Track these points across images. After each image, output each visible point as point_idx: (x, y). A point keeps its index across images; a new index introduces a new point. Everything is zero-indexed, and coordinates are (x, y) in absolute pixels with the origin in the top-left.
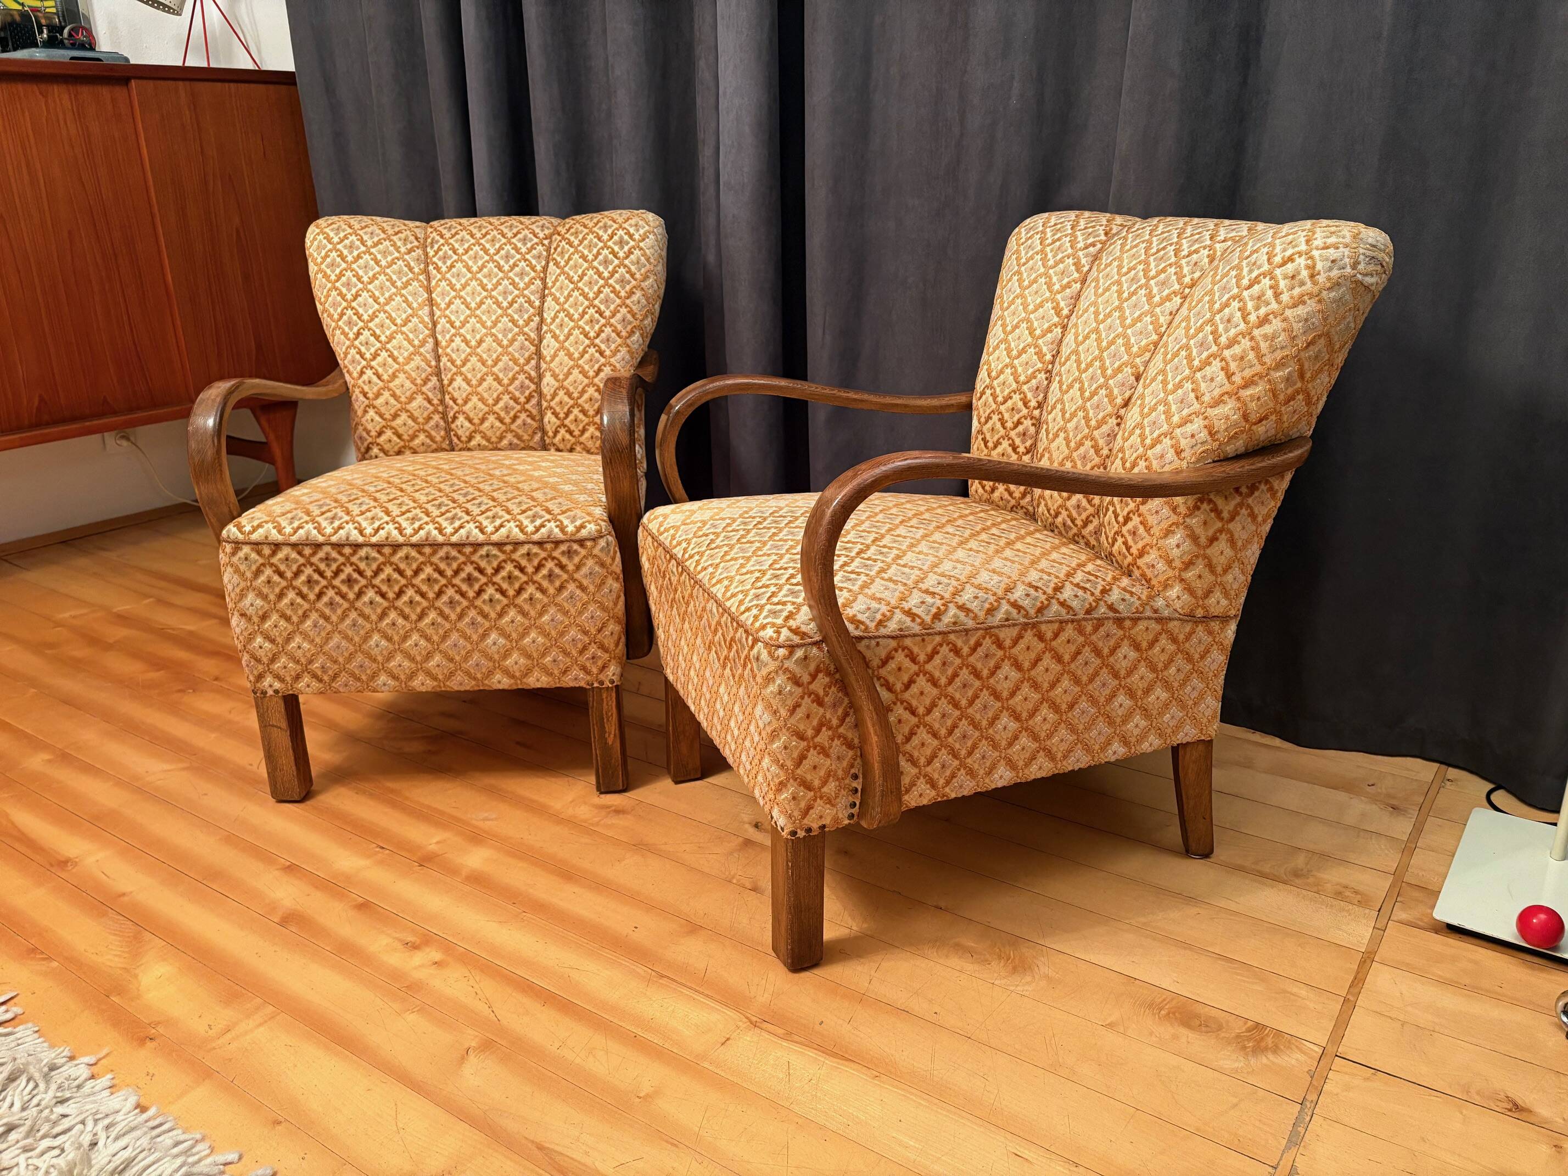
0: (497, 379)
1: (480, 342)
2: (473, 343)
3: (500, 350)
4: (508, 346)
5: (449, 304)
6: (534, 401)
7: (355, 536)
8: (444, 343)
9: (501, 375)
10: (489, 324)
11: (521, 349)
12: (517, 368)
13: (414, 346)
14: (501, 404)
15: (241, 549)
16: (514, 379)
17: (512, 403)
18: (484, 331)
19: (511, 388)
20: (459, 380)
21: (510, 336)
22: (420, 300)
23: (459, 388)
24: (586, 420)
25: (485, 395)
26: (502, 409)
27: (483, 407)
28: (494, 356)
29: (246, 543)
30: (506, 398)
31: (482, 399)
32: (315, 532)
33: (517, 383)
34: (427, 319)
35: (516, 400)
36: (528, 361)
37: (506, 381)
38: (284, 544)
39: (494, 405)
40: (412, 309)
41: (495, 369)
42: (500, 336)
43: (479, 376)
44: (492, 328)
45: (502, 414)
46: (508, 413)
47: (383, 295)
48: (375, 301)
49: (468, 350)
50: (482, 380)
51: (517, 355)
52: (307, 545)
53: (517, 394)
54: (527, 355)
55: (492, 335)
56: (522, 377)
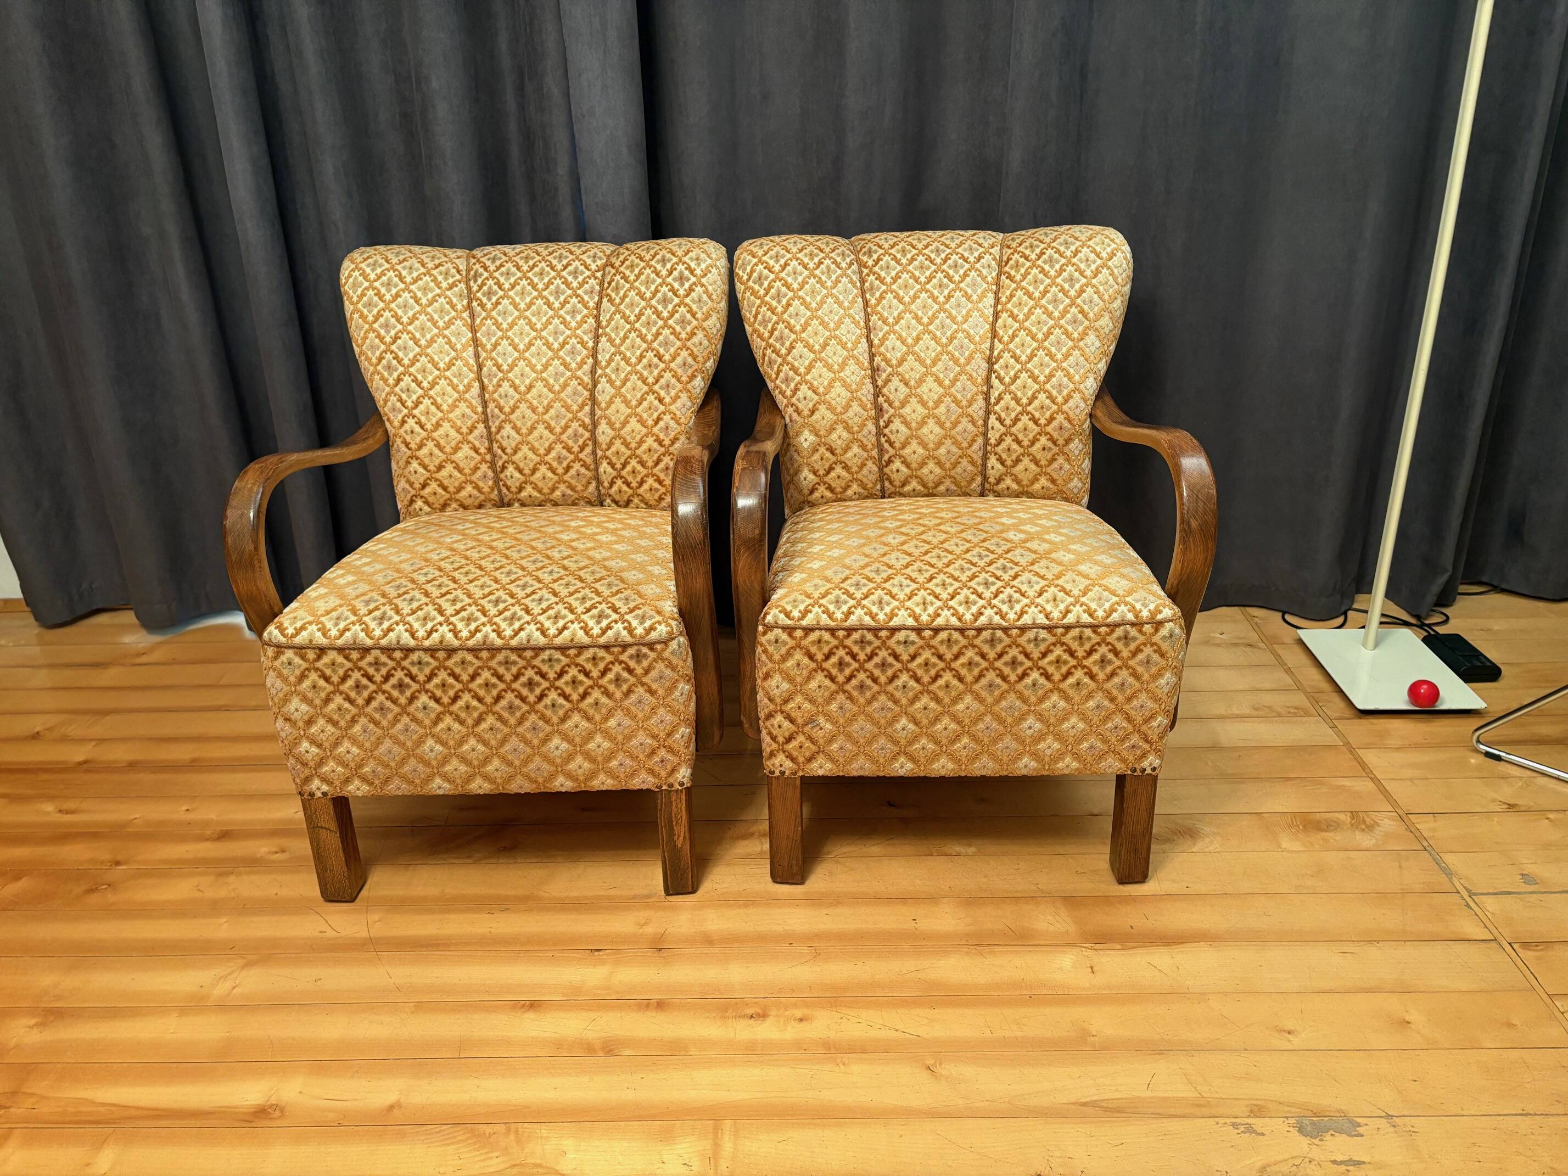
0: (549, 428)
1: (530, 388)
2: (523, 389)
3: (551, 396)
4: (559, 392)
5: (496, 345)
6: (588, 450)
7: (407, 640)
8: (491, 388)
9: (553, 423)
10: (539, 367)
11: (575, 395)
12: (570, 416)
13: (458, 392)
14: (553, 454)
15: (283, 653)
16: (566, 427)
17: (564, 452)
18: (534, 375)
19: (564, 437)
20: (508, 429)
21: (562, 380)
22: (464, 340)
23: (508, 437)
24: (644, 471)
25: (536, 445)
26: (554, 459)
27: (534, 457)
28: (546, 402)
29: (290, 647)
30: (558, 447)
31: (533, 449)
32: (363, 635)
33: (570, 431)
34: (471, 362)
35: (569, 450)
36: (581, 407)
37: (558, 430)
38: (329, 649)
39: (546, 455)
40: (455, 351)
41: (546, 417)
42: (551, 381)
43: (529, 424)
44: (542, 372)
45: (555, 464)
46: (560, 463)
47: (424, 336)
48: (416, 344)
49: (517, 396)
50: (532, 429)
51: (569, 401)
52: (354, 649)
53: (570, 443)
54: (580, 400)
55: (543, 380)
56: (575, 425)
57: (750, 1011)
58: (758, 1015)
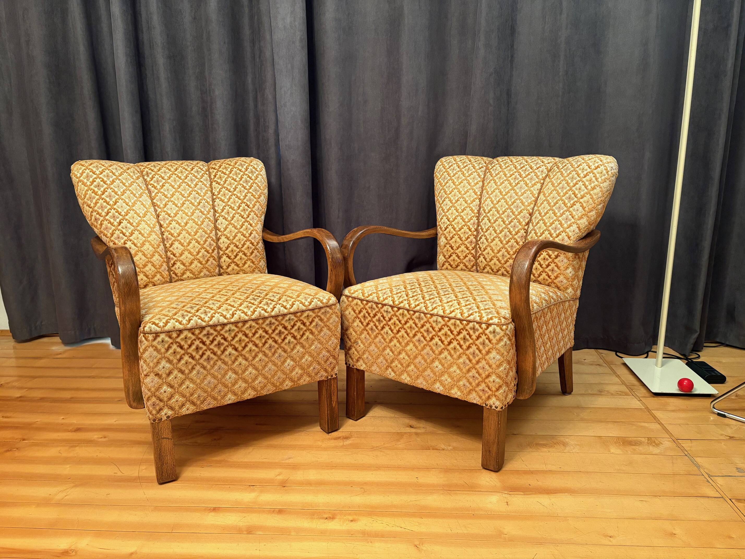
0: (198, 242)
1: (186, 224)
2: (183, 224)
3: (197, 227)
4: (201, 225)
5: (165, 205)
6: (216, 252)
8: (165, 225)
9: (199, 240)
10: (189, 214)
11: (208, 226)
12: (207, 236)
13: (150, 228)
14: (200, 254)
16: (206, 241)
17: (206, 253)
18: (188, 218)
19: (205, 246)
20: (176, 244)
21: (201, 219)
22: (149, 204)
23: (177, 248)
24: (246, 258)
25: (192, 250)
26: (201, 257)
27: (191, 256)
28: (195, 230)
30: (203, 251)
31: (190, 253)
33: (207, 243)
34: (154, 213)
35: (208, 252)
36: (211, 232)
37: (202, 242)
39: (197, 255)
40: (146, 208)
41: (196, 237)
42: (196, 220)
43: (188, 241)
44: (191, 216)
45: (201, 259)
46: (204, 258)
49: (180, 228)
50: (190, 243)
51: (206, 229)
53: (208, 248)
54: (210, 228)
55: (192, 219)
56: (209, 240)
57: (326, 516)
58: (330, 518)
